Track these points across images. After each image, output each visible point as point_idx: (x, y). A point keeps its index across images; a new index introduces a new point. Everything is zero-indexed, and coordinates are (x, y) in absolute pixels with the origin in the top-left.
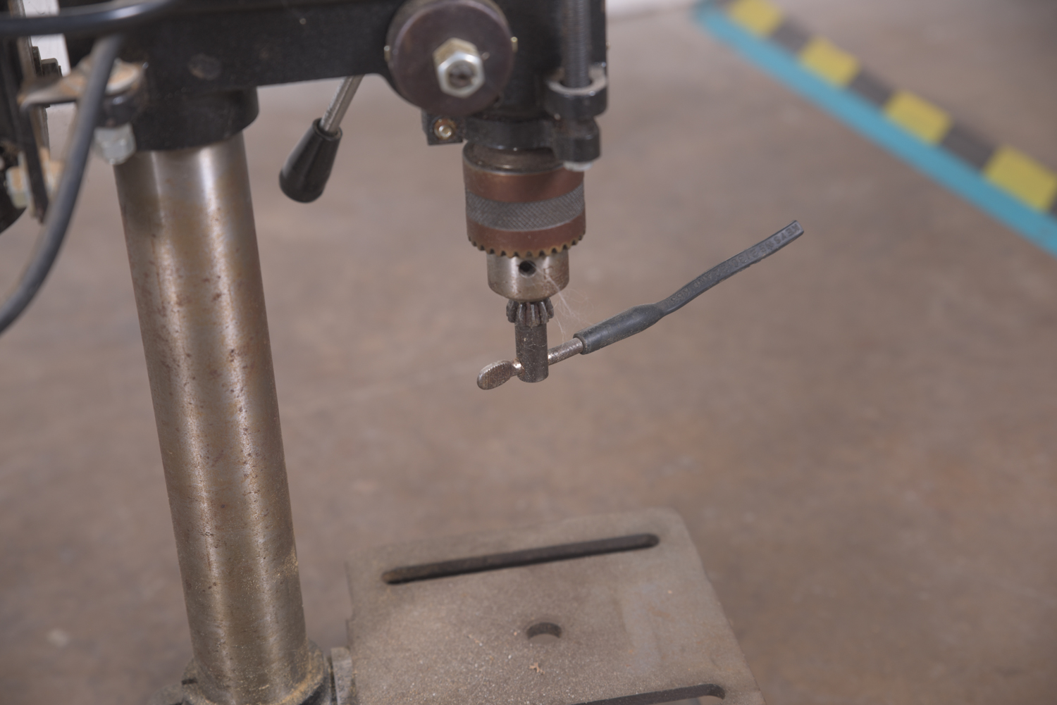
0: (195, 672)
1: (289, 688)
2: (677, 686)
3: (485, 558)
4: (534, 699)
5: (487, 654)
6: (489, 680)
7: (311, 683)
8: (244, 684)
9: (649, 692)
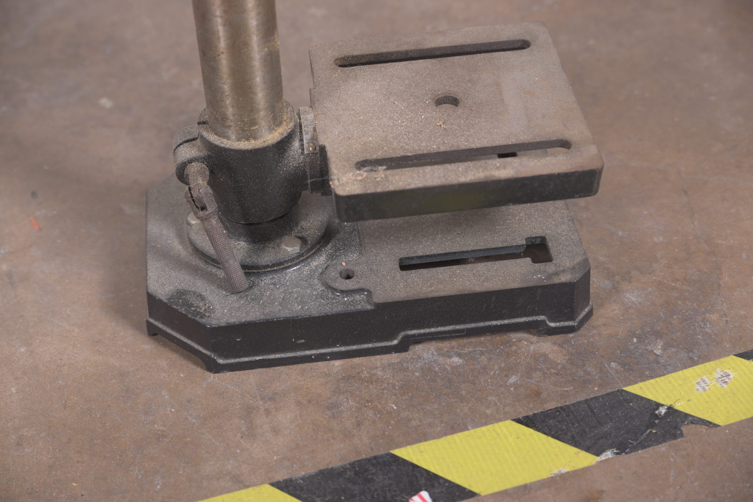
0: (207, 117)
1: (271, 130)
2: (538, 140)
3: (407, 52)
4: (439, 144)
5: (407, 115)
6: (408, 131)
7: (285, 127)
8: (241, 125)
9: (518, 143)
